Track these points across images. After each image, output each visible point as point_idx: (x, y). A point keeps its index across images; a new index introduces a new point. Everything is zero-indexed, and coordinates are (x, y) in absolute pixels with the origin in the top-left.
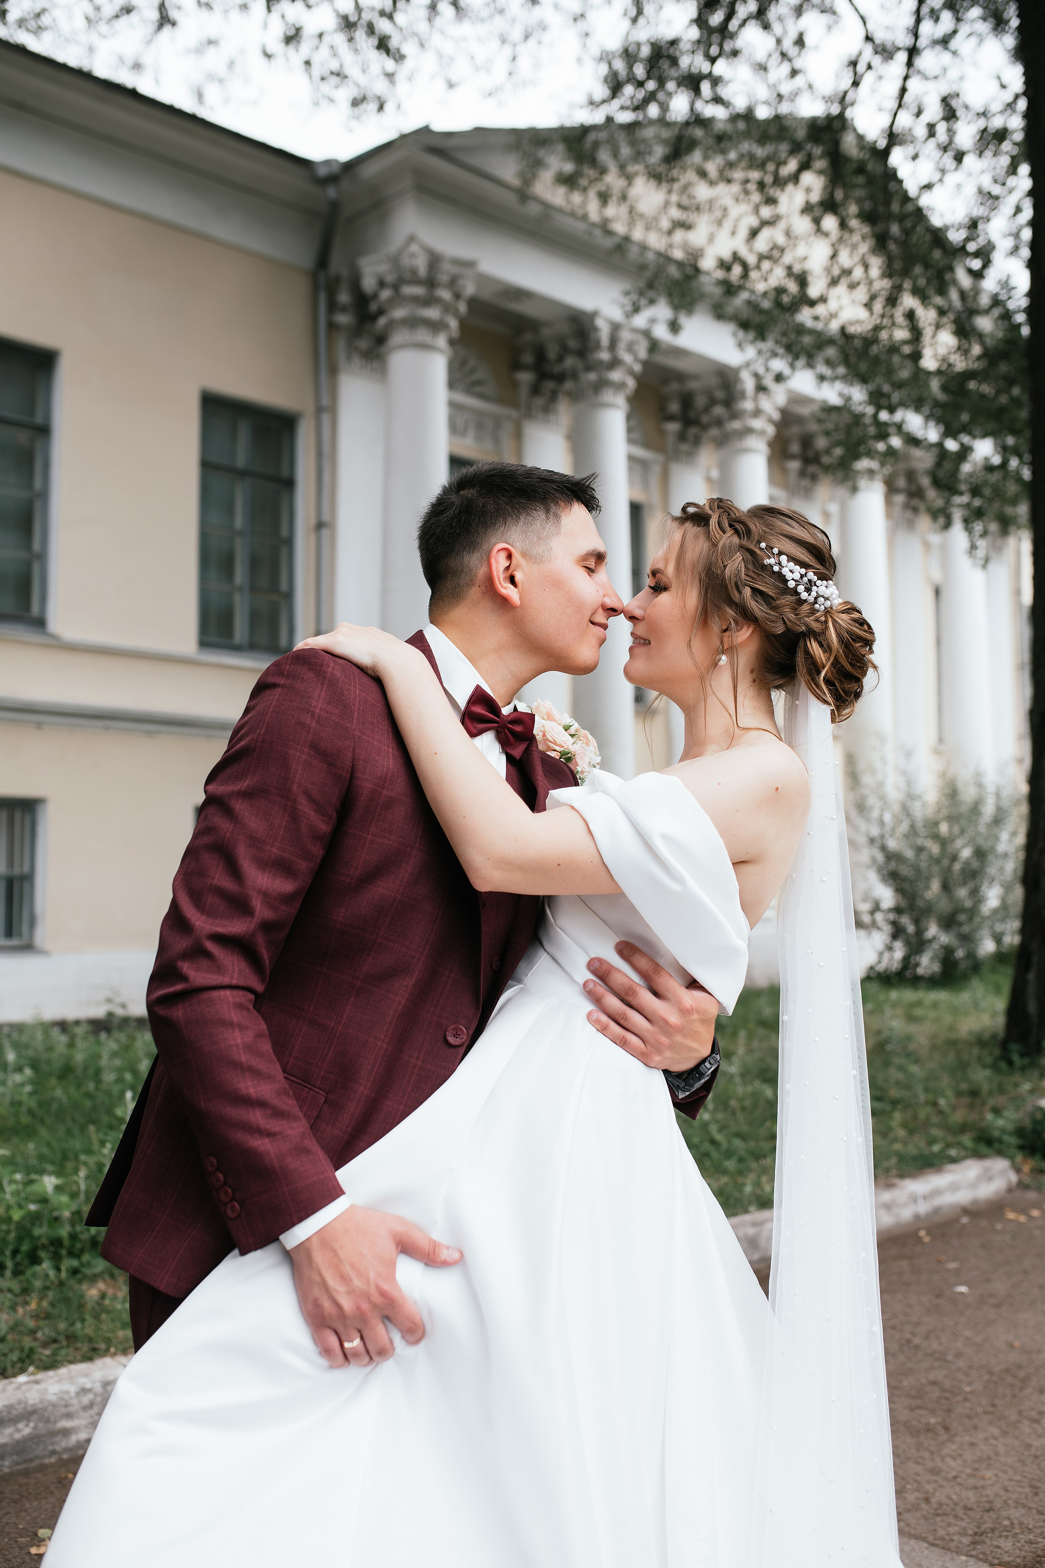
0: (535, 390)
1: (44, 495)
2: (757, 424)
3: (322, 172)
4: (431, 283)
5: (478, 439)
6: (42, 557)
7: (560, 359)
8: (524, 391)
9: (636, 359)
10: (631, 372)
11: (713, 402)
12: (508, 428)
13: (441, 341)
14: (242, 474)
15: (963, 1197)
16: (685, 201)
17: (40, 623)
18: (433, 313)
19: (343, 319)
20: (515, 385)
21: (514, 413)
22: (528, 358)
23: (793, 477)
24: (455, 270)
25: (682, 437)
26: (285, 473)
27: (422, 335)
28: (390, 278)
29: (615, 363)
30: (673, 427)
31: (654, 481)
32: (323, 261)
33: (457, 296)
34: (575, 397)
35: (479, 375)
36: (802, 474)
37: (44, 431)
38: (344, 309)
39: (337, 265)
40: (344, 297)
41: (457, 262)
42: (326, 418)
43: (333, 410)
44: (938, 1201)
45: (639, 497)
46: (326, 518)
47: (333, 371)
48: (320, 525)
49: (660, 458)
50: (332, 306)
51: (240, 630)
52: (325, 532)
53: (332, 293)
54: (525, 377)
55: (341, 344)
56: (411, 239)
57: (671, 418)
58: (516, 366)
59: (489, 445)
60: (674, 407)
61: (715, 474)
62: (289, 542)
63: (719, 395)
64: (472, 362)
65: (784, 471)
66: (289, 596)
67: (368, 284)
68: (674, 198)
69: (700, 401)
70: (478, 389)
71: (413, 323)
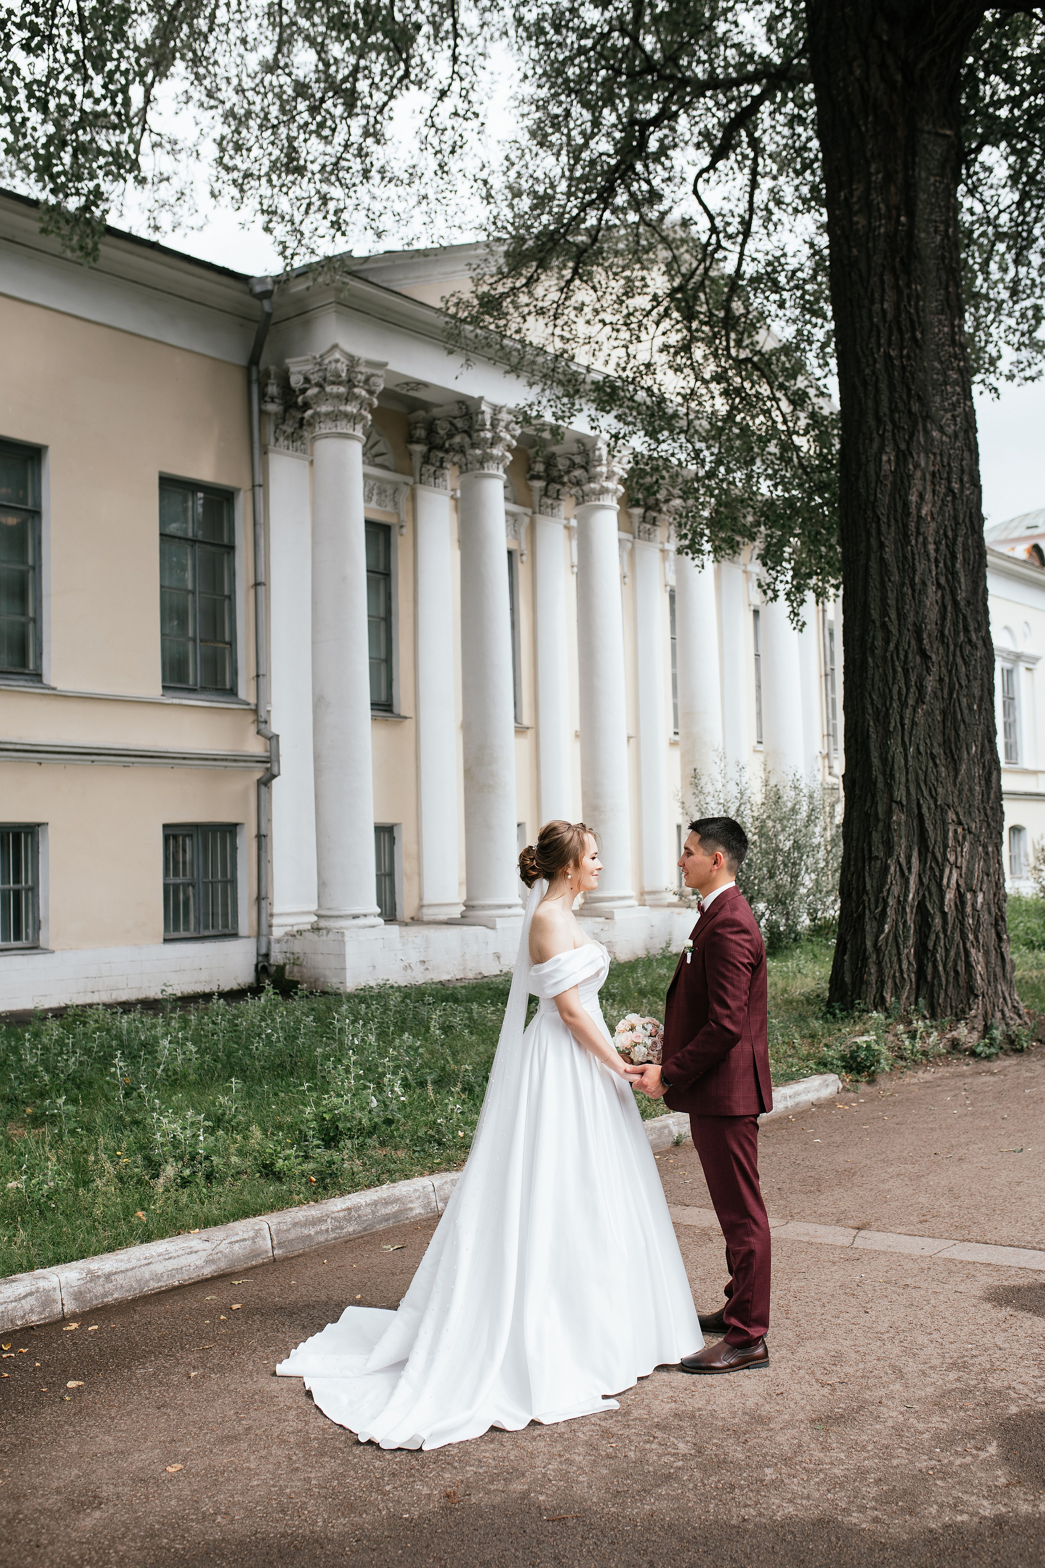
0: (426, 460)
1: (37, 568)
2: (611, 485)
3: (258, 289)
4: (350, 383)
5: (379, 504)
6: (37, 621)
7: (450, 436)
8: (417, 461)
9: (513, 437)
10: (509, 448)
11: (573, 465)
12: (406, 491)
13: (359, 432)
14: (194, 542)
15: (812, 1097)
16: (567, 335)
17: (37, 676)
18: (351, 408)
19: (272, 408)
20: (411, 454)
21: (410, 480)
22: (421, 433)
23: (636, 521)
24: (369, 371)
25: (546, 494)
26: (226, 541)
27: (344, 427)
28: (315, 378)
29: (496, 440)
30: (539, 484)
31: (523, 531)
32: (254, 360)
33: (371, 392)
34: (464, 469)
35: (381, 448)
36: (644, 519)
37: (36, 514)
38: (273, 401)
39: (266, 360)
40: (273, 389)
41: (369, 363)
42: (259, 492)
43: (264, 485)
44: (798, 1099)
45: (514, 546)
46: (262, 579)
47: (265, 452)
48: (257, 584)
49: (529, 511)
50: (263, 395)
51: (194, 673)
52: (261, 589)
53: (263, 387)
54: (419, 449)
55: (270, 428)
56: (335, 347)
57: (537, 477)
58: (411, 439)
59: (389, 509)
60: (540, 468)
61: (574, 523)
62: (231, 598)
63: (578, 459)
64: (375, 437)
65: (629, 516)
66: (232, 644)
67: (296, 381)
68: (558, 331)
69: (562, 464)
70: (378, 460)
71: (335, 417)
